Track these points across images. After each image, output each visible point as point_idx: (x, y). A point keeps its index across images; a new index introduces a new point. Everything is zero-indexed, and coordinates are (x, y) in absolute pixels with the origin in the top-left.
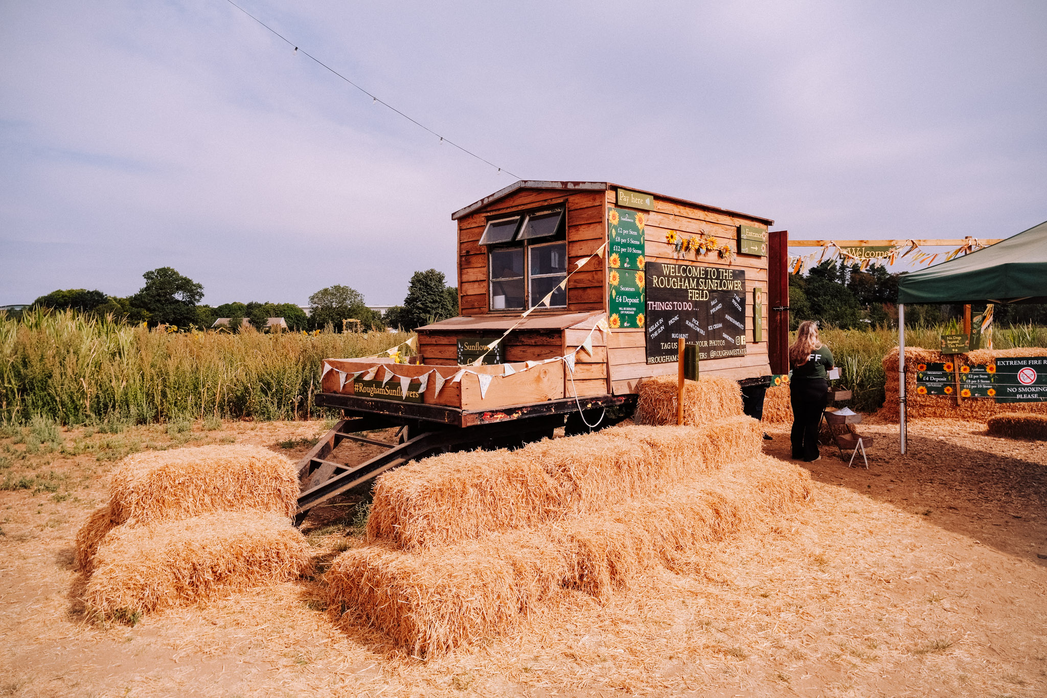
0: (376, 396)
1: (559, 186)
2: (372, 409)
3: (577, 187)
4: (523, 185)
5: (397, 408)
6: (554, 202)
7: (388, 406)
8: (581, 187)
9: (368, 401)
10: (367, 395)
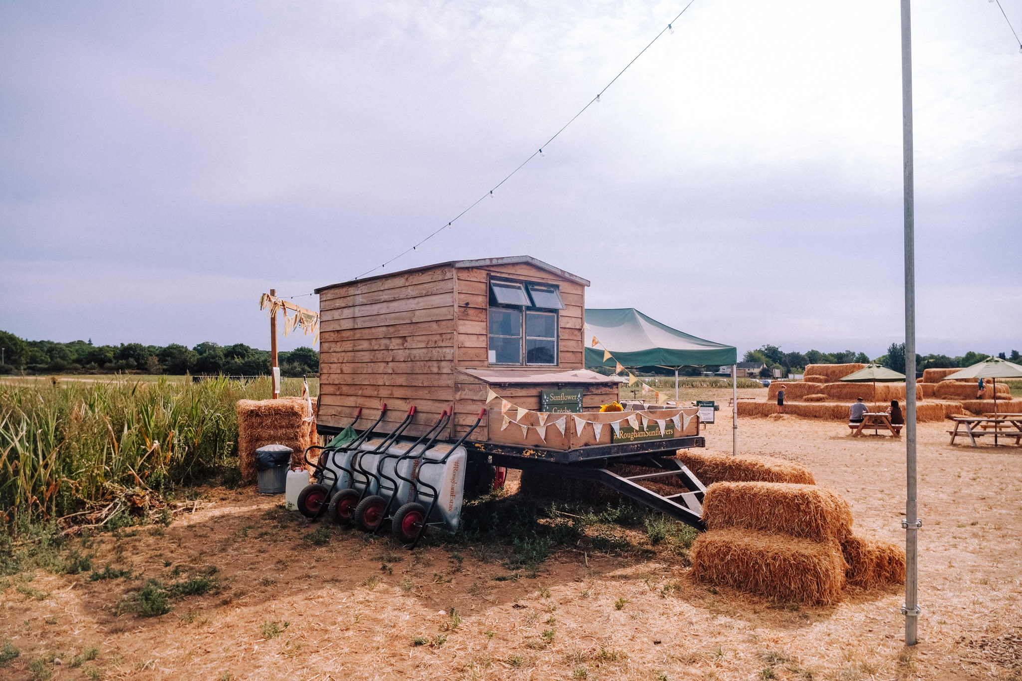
0: (636, 439)
1: (559, 273)
2: (638, 450)
3: (571, 278)
4: (530, 261)
5: (660, 445)
6: (550, 282)
7: (651, 445)
8: (573, 278)
9: (633, 445)
10: (628, 440)
